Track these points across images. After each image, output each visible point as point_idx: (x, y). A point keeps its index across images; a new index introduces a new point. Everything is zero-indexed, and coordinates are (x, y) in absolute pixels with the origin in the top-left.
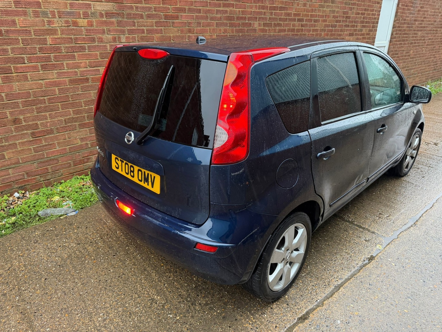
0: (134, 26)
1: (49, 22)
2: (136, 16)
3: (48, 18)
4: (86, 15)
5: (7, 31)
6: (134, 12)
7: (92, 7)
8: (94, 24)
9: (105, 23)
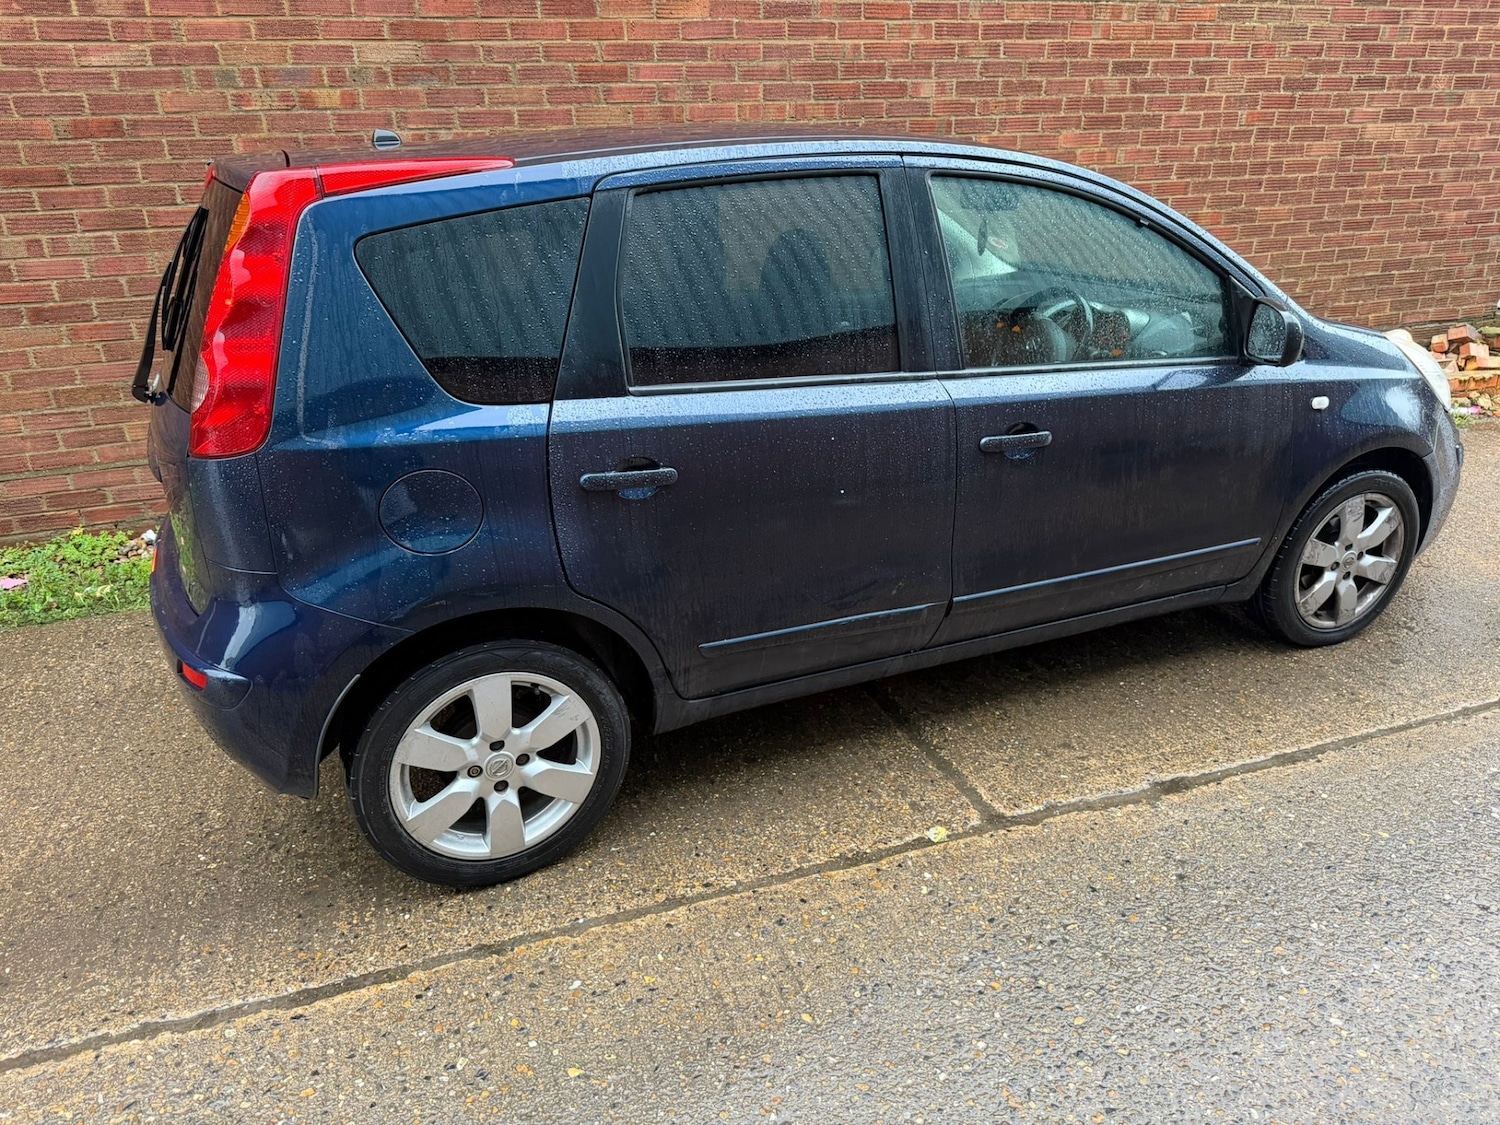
0: (481, 102)
1: (239, 99)
2: (485, 75)
3: (236, 88)
4: (337, 78)
5: (134, 124)
6: (481, 62)
7: (355, 54)
8: (361, 100)
9: (394, 98)
